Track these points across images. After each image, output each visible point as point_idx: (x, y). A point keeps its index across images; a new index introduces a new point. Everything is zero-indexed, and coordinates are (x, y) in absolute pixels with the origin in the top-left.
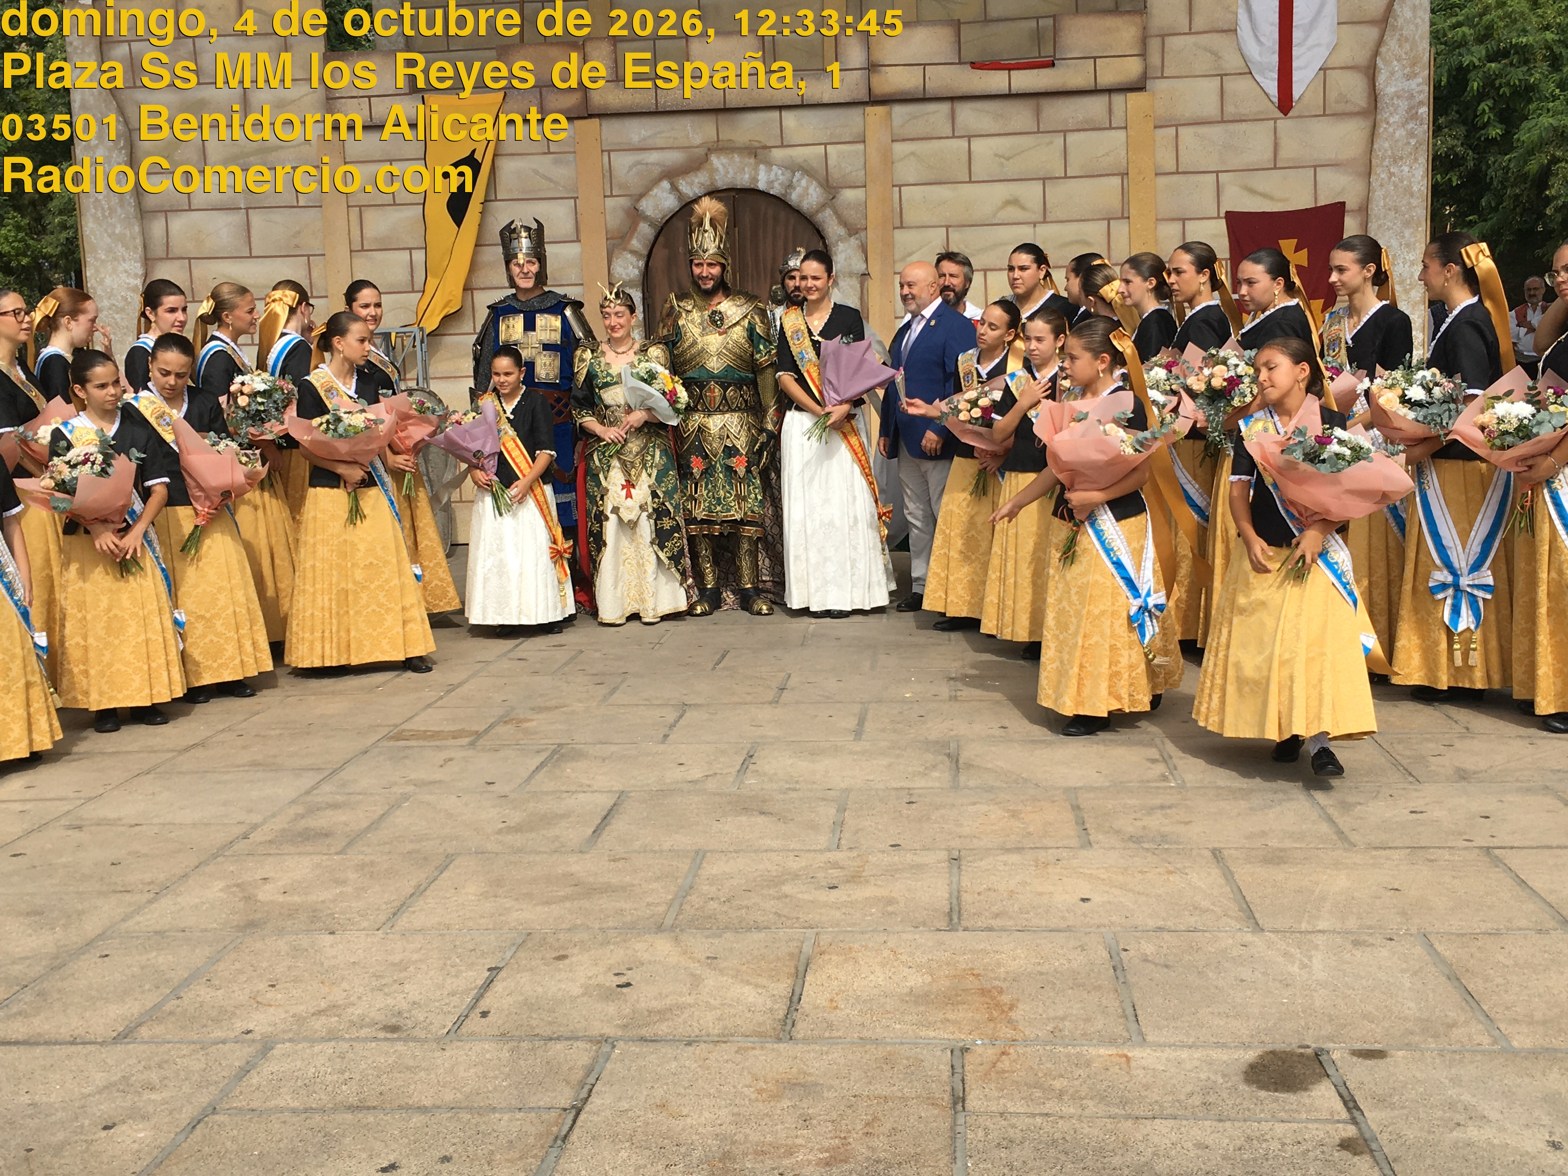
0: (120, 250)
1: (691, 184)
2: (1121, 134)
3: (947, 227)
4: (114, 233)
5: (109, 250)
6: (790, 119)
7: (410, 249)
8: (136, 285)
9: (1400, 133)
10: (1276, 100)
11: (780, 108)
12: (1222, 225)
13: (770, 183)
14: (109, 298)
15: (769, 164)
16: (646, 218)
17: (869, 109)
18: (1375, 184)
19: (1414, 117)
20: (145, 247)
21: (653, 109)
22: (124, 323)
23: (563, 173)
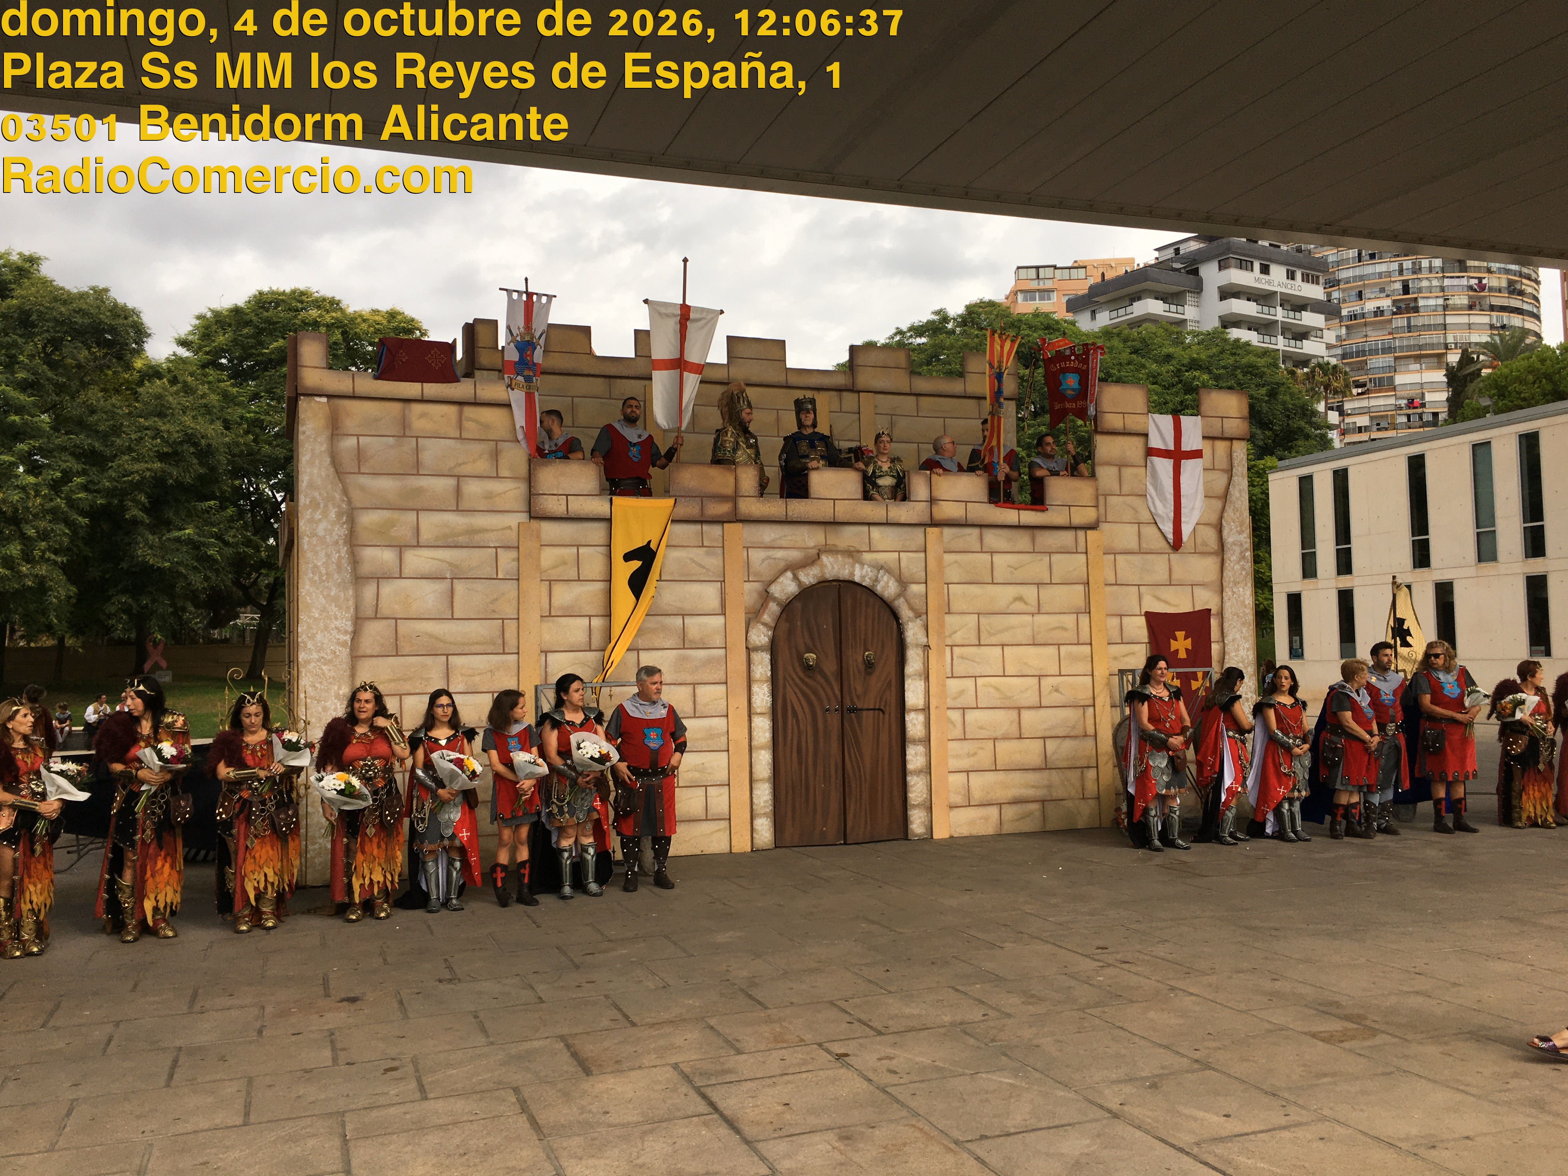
0: (333, 609)
1: (808, 575)
2: (1084, 557)
3: (979, 614)
4: (329, 595)
5: (324, 610)
6: (876, 532)
7: (590, 616)
8: (346, 641)
9: (1237, 567)
10: (1171, 541)
11: (869, 524)
12: (1143, 620)
13: (863, 577)
14: (319, 652)
15: (862, 564)
16: (774, 599)
17: (929, 530)
18: (1225, 598)
19: (1244, 557)
20: (357, 608)
21: (784, 519)
22: (332, 674)
23: (713, 562)
